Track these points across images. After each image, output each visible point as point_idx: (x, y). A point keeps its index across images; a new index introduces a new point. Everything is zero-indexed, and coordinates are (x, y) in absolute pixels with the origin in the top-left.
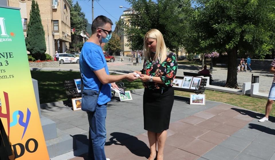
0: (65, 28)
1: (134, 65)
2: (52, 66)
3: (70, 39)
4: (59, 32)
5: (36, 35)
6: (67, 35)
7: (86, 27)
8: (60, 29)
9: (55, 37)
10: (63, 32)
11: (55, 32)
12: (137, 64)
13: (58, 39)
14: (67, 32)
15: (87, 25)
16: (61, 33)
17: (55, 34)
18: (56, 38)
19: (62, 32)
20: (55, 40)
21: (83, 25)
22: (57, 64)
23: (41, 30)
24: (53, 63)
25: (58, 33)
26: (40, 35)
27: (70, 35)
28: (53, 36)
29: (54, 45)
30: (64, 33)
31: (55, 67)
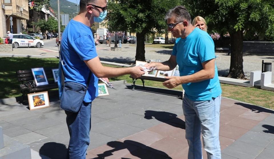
0: (20, 1)
1: (111, 50)
2: (2, 50)
3: (28, 15)
4: (11, 5)
6: (24, 10)
7: (49, 0)
8: (12, 2)
9: (6, 12)
10: (17, 6)
11: (6, 5)
12: (116, 49)
13: (10, 14)
14: (24, 6)
16: (14, 7)
17: (7, 8)
19: (16, 6)
20: (7, 16)
22: (9, 47)
24: (3, 46)
25: (11, 7)
27: (27, 10)
28: (4, 10)
29: (5, 23)
30: (19, 7)
31: (6, 52)
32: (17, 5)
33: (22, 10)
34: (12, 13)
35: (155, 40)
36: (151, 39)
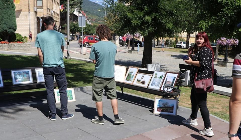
0: (51, 4)
1: (128, 53)
2: (22, 49)
3: (59, 17)
4: (43, 8)
5: (3, 9)
6: (55, 12)
7: (81, 4)
8: (44, 5)
9: (37, 14)
10: (48, 9)
11: (38, 8)
12: (133, 51)
13: (41, 16)
14: (55, 9)
15: (82, 2)
16: (45, 10)
17: (38, 10)
18: (38, 16)
19: (46, 9)
20: (38, 18)
21: (78, 2)
22: (28, 46)
23: (10, 4)
24: (23, 45)
25: (42, 10)
26: (8, 9)
27: (59, 13)
28: (36, 12)
29: (36, 24)
30: (50, 10)
31: (25, 50)
32: (48, 7)
33: (53, 13)
34: (43, 15)
35: (178, 44)
36: (174, 43)
